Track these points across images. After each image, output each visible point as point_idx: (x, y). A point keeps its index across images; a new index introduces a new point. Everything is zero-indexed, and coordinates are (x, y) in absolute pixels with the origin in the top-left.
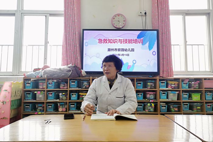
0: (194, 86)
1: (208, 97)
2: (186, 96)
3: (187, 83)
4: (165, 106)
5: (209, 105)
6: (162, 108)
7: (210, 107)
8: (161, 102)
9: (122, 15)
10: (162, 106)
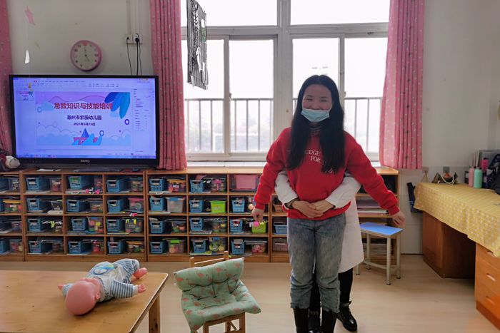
0: (216, 188)
1: (236, 207)
2: (197, 205)
3: (200, 183)
4: (159, 224)
5: (236, 222)
6: (154, 226)
7: (237, 225)
8: (150, 216)
9: (92, 44)
10: (154, 224)
